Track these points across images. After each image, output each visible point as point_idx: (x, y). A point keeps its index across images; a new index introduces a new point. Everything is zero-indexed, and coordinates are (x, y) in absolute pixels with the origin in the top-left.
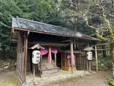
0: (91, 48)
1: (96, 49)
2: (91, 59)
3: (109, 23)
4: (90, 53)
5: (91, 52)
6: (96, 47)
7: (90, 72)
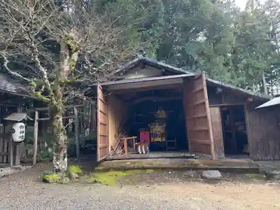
0: (24, 116)
1: (37, 118)
2: (20, 140)
3: (45, 73)
4: (21, 127)
5: (23, 124)
6: (37, 113)
7: (17, 169)
